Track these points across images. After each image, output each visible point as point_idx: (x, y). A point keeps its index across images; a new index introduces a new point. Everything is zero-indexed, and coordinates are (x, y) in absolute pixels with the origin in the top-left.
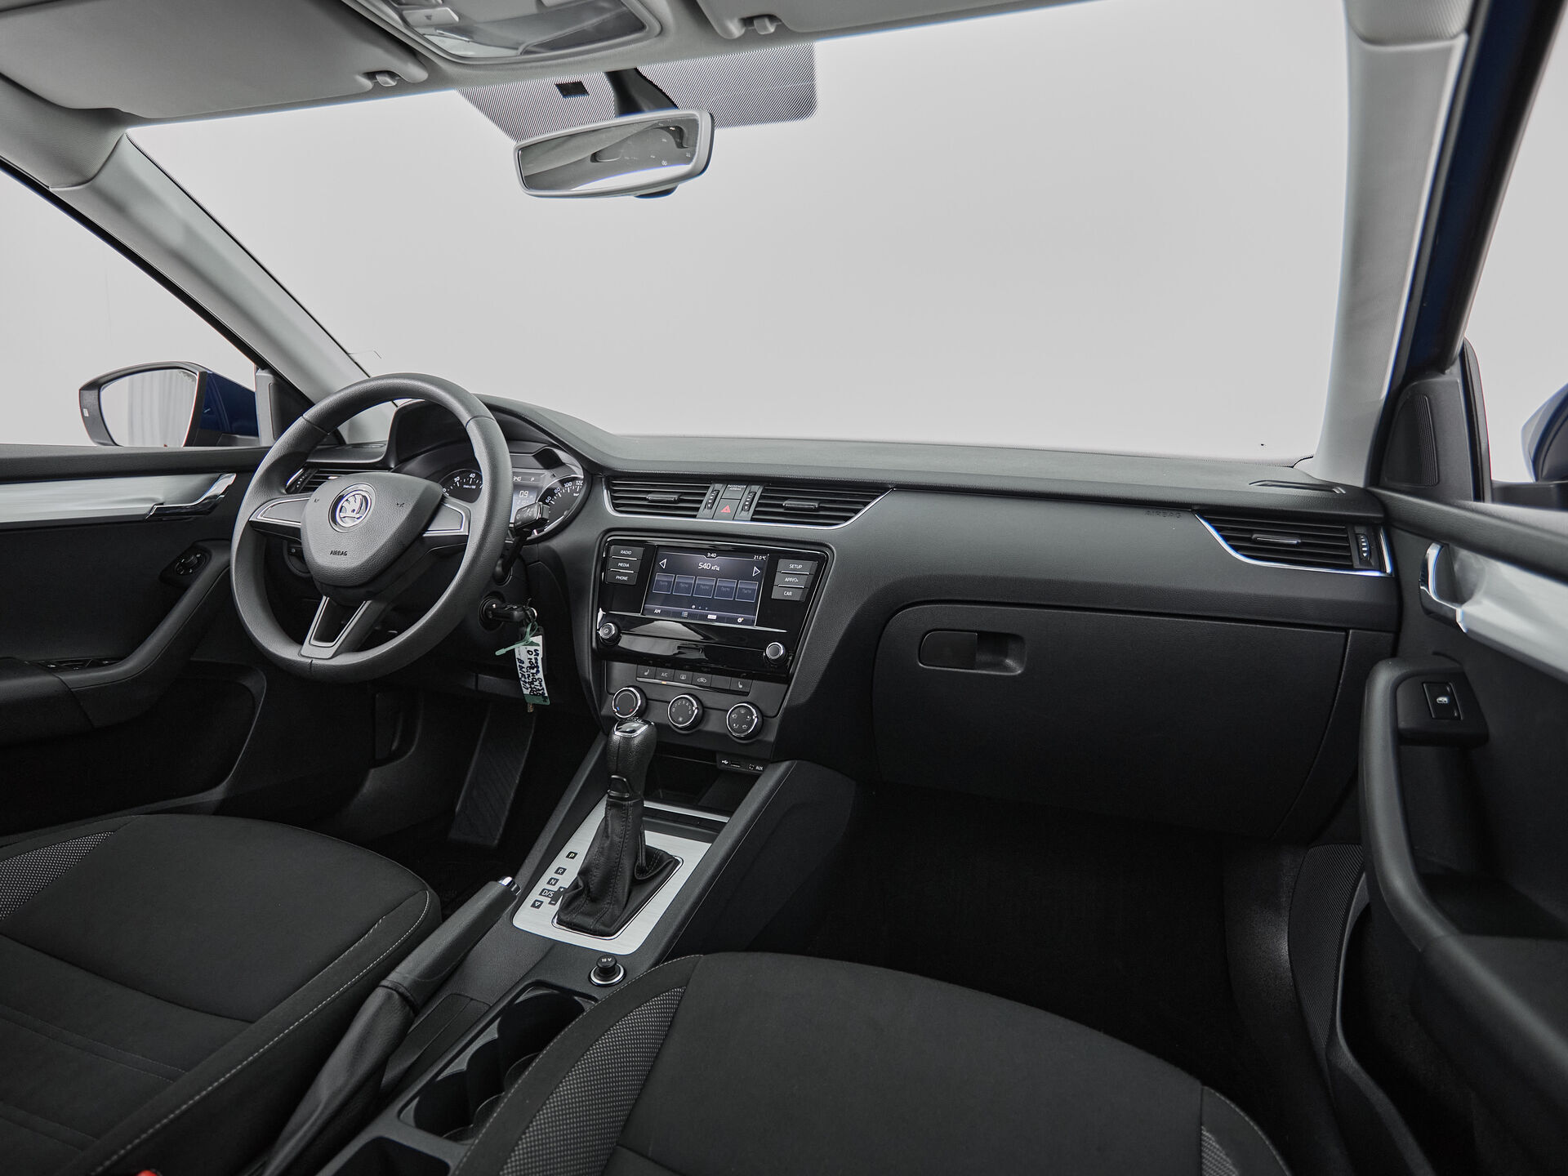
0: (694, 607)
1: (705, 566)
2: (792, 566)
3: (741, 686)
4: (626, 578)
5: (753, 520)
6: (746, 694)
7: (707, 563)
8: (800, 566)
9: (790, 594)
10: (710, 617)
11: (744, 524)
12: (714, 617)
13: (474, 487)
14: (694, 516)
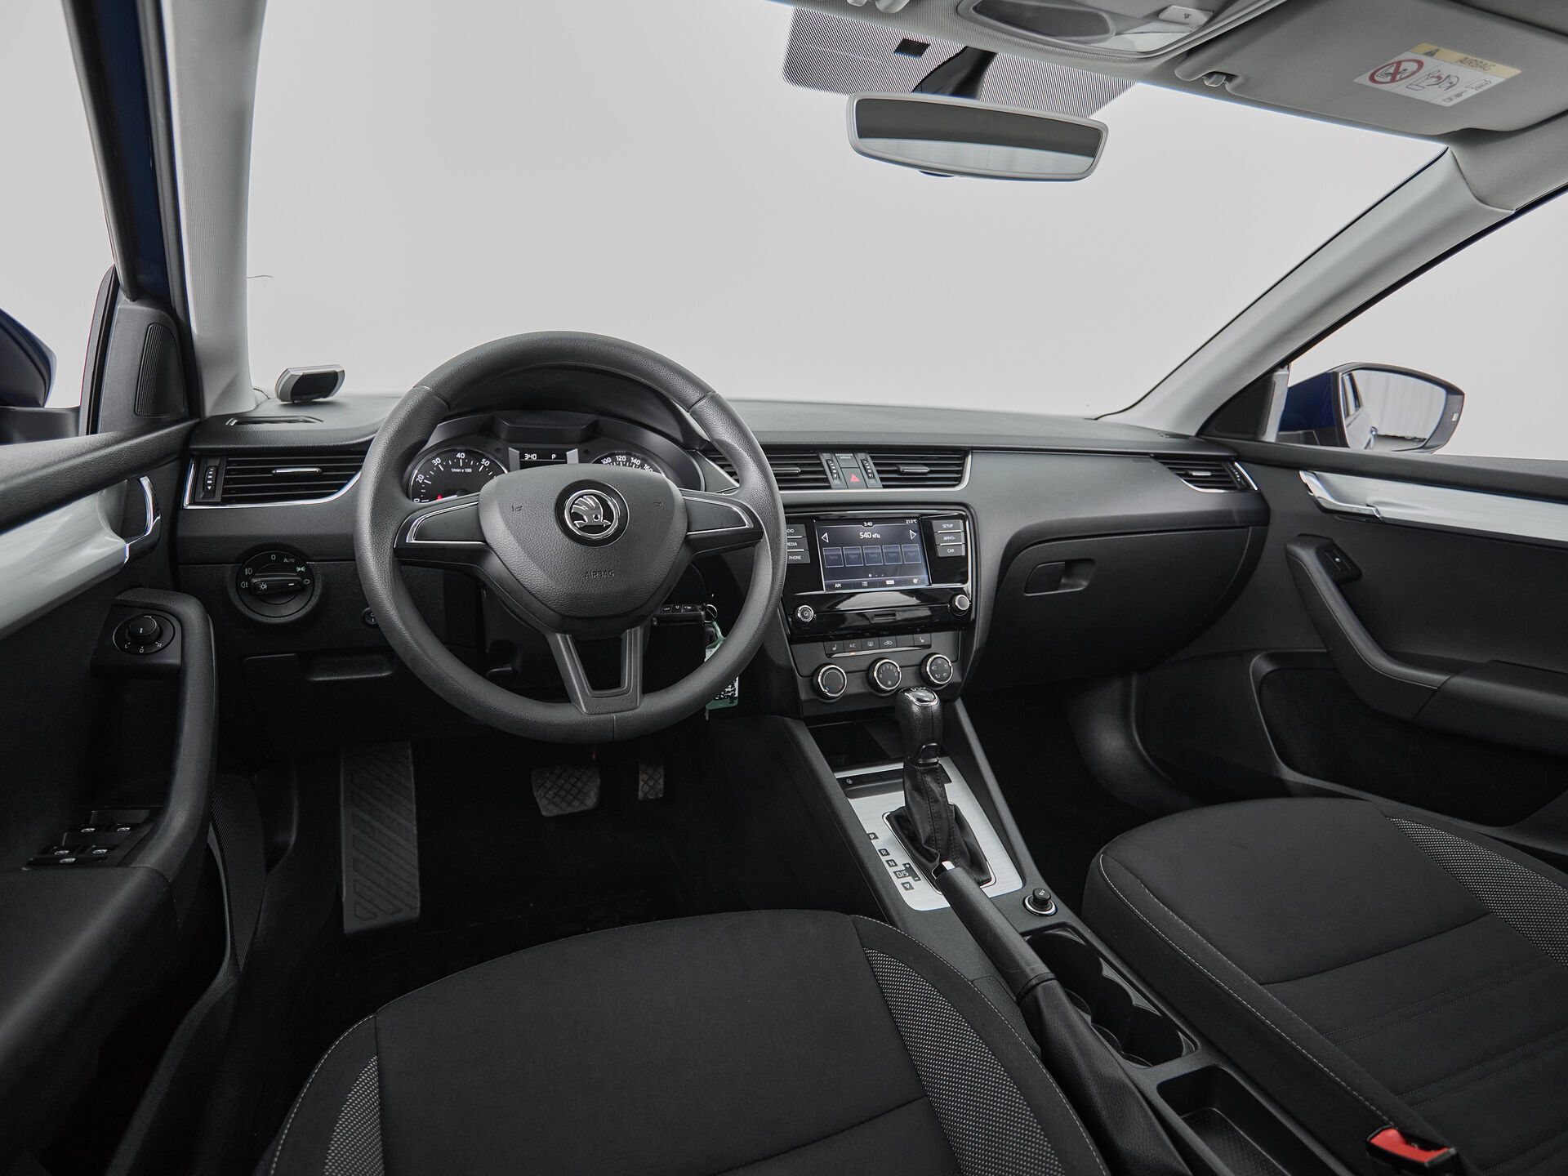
0: (870, 575)
1: (866, 535)
2: (945, 526)
3: (922, 641)
4: (799, 558)
5: (885, 487)
6: (929, 646)
7: (867, 532)
8: (951, 525)
9: (952, 551)
10: (888, 582)
11: (876, 490)
12: (892, 582)
13: (469, 470)
14: (829, 487)
